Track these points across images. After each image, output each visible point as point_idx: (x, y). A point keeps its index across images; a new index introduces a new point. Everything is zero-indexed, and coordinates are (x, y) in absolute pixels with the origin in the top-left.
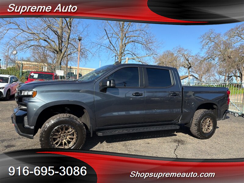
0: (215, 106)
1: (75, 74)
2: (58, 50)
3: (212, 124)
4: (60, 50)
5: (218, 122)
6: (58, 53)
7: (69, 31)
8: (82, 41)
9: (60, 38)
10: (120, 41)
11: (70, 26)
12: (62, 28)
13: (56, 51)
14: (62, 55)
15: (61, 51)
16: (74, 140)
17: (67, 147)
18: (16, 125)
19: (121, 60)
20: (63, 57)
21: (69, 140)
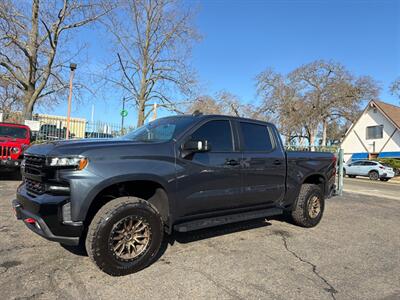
0: (321, 179)
1: (58, 127)
2: (28, 84)
3: (319, 205)
4: (31, 84)
5: (326, 201)
6: (26, 89)
7: (52, 52)
8: (75, 71)
9: (33, 62)
10: (142, 75)
11: (56, 43)
12: (37, 46)
13: (24, 84)
14: (36, 93)
15: (33, 85)
16: (146, 242)
17: (134, 255)
18: (42, 221)
19: (144, 106)
20: (37, 97)
21: (137, 242)
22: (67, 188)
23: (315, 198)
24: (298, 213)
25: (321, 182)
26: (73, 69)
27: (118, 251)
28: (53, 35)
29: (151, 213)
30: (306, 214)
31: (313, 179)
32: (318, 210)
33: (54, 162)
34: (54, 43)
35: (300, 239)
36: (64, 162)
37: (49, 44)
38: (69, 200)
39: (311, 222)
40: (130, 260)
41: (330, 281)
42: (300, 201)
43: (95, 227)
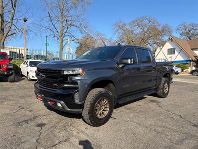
1: (18, 53)
7: (13, 11)
12: (3, 8)
14: (5, 34)
15: (3, 30)
16: (108, 109)
17: (103, 116)
18: (63, 102)
23: (167, 84)
25: (168, 77)
26: (25, 21)
28: (13, 2)
29: (110, 95)
30: (163, 92)
32: (167, 90)
33: (65, 73)
38: (78, 91)
43: (89, 103)
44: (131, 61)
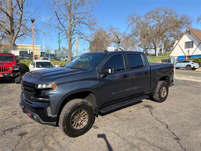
0: (167, 78)
2: (10, 31)
3: (166, 91)
6: (10, 34)
7: (21, 13)
8: (34, 22)
9: (11, 19)
11: (22, 8)
12: (12, 9)
13: (8, 31)
15: (13, 31)
16: (87, 120)
17: (82, 127)
18: (37, 115)
19: (71, 39)
20: (16, 37)
21: (82, 121)
22: (48, 99)
23: (164, 88)
24: (156, 96)
25: (166, 79)
26: (33, 21)
27: (74, 126)
28: (20, 4)
29: (88, 106)
30: (160, 96)
31: (163, 79)
32: (165, 94)
33: (39, 86)
34: (21, 8)
35: (157, 109)
36: (44, 86)
37: (19, 9)
38: (50, 105)
39: (162, 100)
40: (80, 130)
41: (176, 133)
42: (157, 91)
43: (63, 116)
44: (112, 71)
